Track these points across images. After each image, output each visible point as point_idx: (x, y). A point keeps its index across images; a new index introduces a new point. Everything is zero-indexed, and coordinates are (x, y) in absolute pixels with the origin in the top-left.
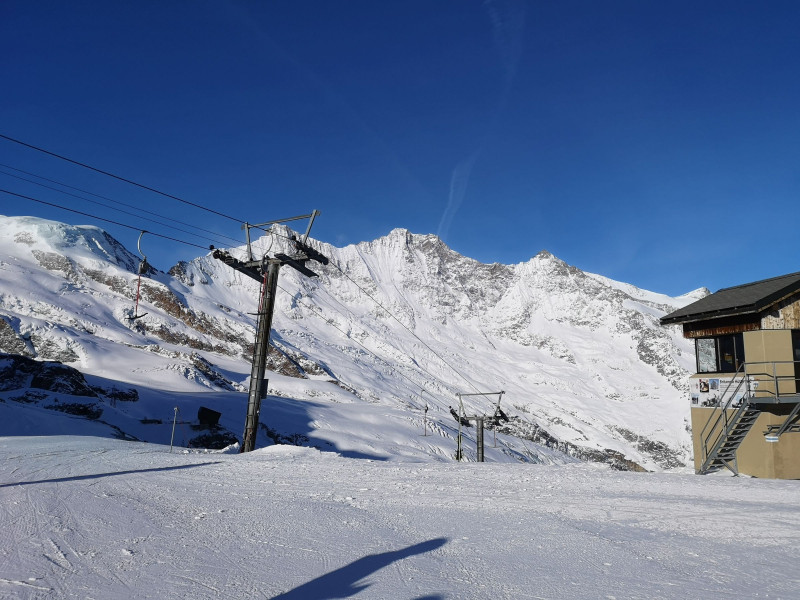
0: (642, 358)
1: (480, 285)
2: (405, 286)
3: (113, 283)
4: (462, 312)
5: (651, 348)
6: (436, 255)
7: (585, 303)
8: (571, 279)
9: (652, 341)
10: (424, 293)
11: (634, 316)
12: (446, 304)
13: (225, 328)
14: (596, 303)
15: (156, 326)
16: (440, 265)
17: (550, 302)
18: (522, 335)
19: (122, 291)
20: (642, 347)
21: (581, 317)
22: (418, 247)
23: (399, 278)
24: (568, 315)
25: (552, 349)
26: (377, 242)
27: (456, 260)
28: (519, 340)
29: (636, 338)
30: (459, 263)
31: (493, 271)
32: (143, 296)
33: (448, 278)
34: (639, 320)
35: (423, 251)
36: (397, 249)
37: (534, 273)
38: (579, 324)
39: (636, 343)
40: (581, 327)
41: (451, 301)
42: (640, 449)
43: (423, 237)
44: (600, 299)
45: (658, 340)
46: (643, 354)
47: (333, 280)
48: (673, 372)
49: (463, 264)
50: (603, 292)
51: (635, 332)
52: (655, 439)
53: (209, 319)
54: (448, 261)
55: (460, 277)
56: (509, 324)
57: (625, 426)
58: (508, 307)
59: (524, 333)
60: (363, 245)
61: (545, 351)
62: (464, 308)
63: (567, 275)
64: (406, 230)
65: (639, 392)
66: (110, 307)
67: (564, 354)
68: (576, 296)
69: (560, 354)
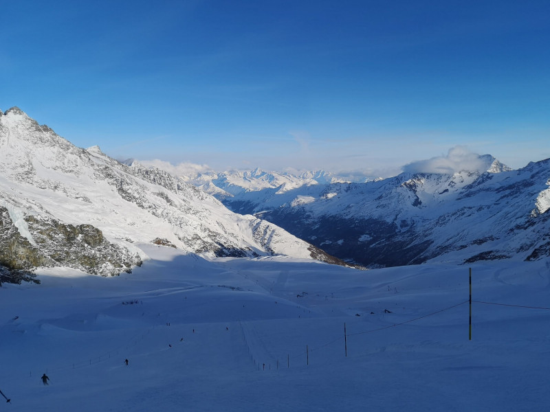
0: (123, 197)
5: (128, 191)
7: (63, 155)
8: (47, 135)
9: (128, 187)
11: (105, 169)
14: (70, 156)
17: (39, 153)
18: (35, 180)
20: (121, 190)
21: (66, 166)
24: (58, 164)
25: (65, 192)
28: (35, 185)
29: (113, 184)
34: (110, 172)
37: (17, 127)
38: (67, 172)
39: (115, 187)
40: (69, 174)
44: (72, 153)
45: (131, 187)
46: (124, 195)
48: (150, 207)
50: (72, 148)
59: (36, 178)
61: (59, 192)
63: (42, 132)
67: (78, 196)
68: (56, 149)
69: (74, 196)
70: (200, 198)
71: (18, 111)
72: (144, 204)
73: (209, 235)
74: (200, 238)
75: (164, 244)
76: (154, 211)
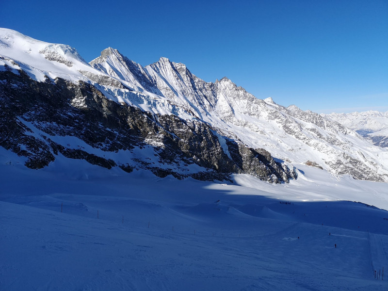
0: (286, 132)
5: (290, 128)
7: (250, 105)
8: (241, 93)
9: (289, 125)
10: (191, 98)
11: (275, 113)
16: (191, 82)
17: (237, 104)
18: (234, 120)
20: (285, 127)
21: (251, 112)
23: (178, 88)
24: (246, 110)
25: (250, 127)
28: (234, 123)
29: (279, 123)
30: (196, 81)
31: (210, 86)
33: (196, 89)
34: (278, 114)
36: (168, 70)
37: (226, 89)
38: (251, 115)
39: (281, 125)
41: (202, 102)
43: (177, 65)
44: (255, 103)
45: (291, 124)
48: (304, 139)
50: (255, 100)
51: (277, 120)
54: (191, 79)
56: (227, 114)
58: (222, 106)
61: (246, 128)
63: (239, 91)
64: (168, 59)
67: (257, 130)
68: (246, 101)
69: (255, 130)
70: (344, 133)
71: (226, 79)
72: (300, 136)
73: (350, 162)
74: (342, 164)
75: (314, 165)
76: (307, 141)
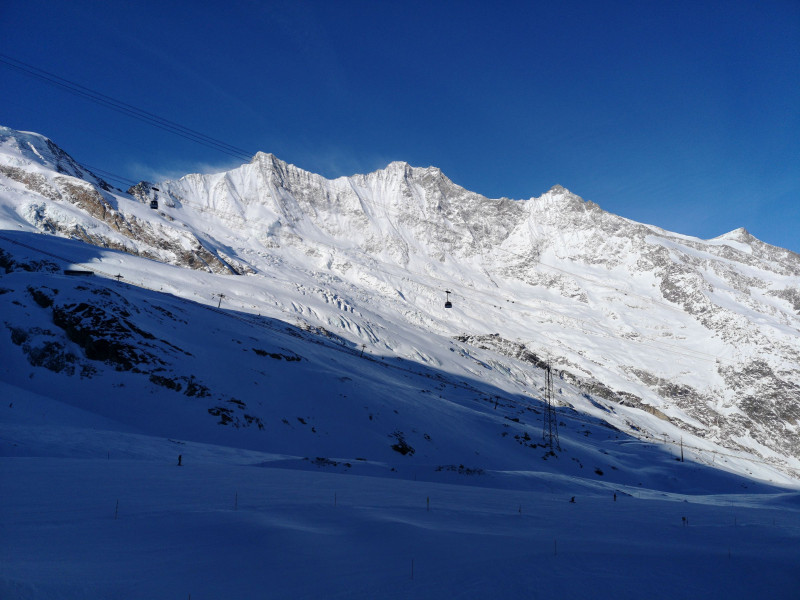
0: (666, 296)
1: (484, 221)
2: (401, 221)
3: (32, 182)
4: (464, 250)
5: (677, 285)
6: (437, 188)
7: (601, 240)
8: (587, 214)
9: (679, 276)
10: (422, 229)
11: (658, 252)
12: (446, 240)
13: (158, 233)
14: (615, 240)
15: (70, 225)
16: (441, 200)
17: (563, 239)
18: (529, 274)
19: (39, 190)
20: (666, 283)
21: (597, 255)
22: (418, 181)
23: (394, 212)
24: (582, 253)
25: (562, 288)
26: (373, 177)
27: (458, 195)
28: (526, 279)
29: (659, 275)
30: (463, 198)
31: (499, 207)
32: (64, 196)
33: (450, 214)
34: (664, 255)
35: (424, 185)
36: (395, 182)
37: (546, 210)
38: (594, 262)
39: (660, 280)
40: (596, 266)
41: (452, 237)
42: (661, 393)
43: (424, 171)
44: (619, 236)
45: (686, 275)
46: (668, 291)
47: (320, 213)
48: (703, 310)
49: (468, 199)
50: (623, 228)
51: (658, 269)
52: (681, 382)
53: (139, 223)
54: (451, 196)
55: (463, 212)
56: (516, 262)
57: (644, 367)
58: (515, 245)
59: (531, 271)
60: (357, 178)
61: (554, 290)
62: (466, 245)
63: (583, 211)
64: (405, 163)
65: (661, 331)
66: (14, 202)
67: (575, 293)
68: (592, 232)
69: (571, 293)
76: (706, 316)
